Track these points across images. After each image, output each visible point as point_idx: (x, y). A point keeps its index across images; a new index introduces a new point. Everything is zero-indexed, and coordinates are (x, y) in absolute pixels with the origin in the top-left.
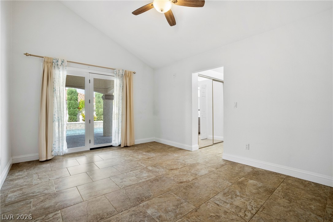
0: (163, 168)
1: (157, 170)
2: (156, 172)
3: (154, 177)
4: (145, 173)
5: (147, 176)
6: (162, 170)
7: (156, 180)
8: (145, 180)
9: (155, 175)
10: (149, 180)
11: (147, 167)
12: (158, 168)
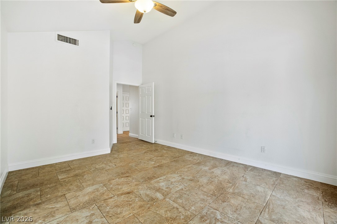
0: (140, 196)
1: (148, 192)
2: (150, 188)
3: (153, 182)
4: (163, 186)
5: (159, 182)
6: (142, 192)
7: (150, 179)
8: (161, 178)
9: (151, 184)
10: (157, 178)
11: (164, 199)
12: (147, 195)
